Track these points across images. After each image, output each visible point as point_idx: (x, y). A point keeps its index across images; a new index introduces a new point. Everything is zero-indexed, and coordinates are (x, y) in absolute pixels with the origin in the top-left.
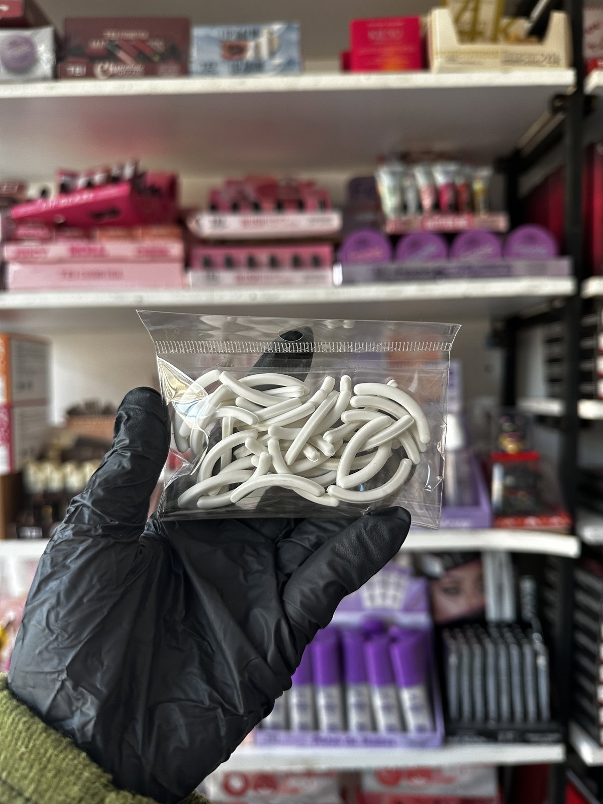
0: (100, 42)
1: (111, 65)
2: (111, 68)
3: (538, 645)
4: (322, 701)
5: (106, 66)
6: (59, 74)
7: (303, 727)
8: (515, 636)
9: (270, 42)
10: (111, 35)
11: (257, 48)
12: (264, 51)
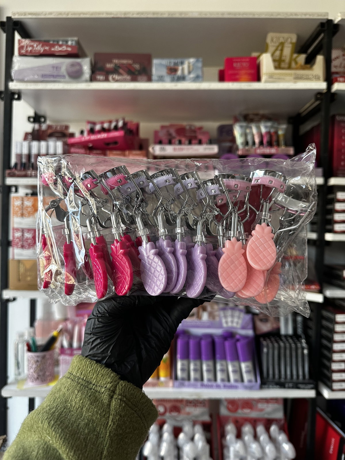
0: (111, 64)
1: (116, 76)
2: (116, 77)
3: (304, 345)
4: (205, 368)
5: (114, 76)
6: (93, 80)
7: (196, 380)
8: (293, 341)
9: (189, 67)
10: (116, 61)
11: (183, 70)
12: (186, 72)
